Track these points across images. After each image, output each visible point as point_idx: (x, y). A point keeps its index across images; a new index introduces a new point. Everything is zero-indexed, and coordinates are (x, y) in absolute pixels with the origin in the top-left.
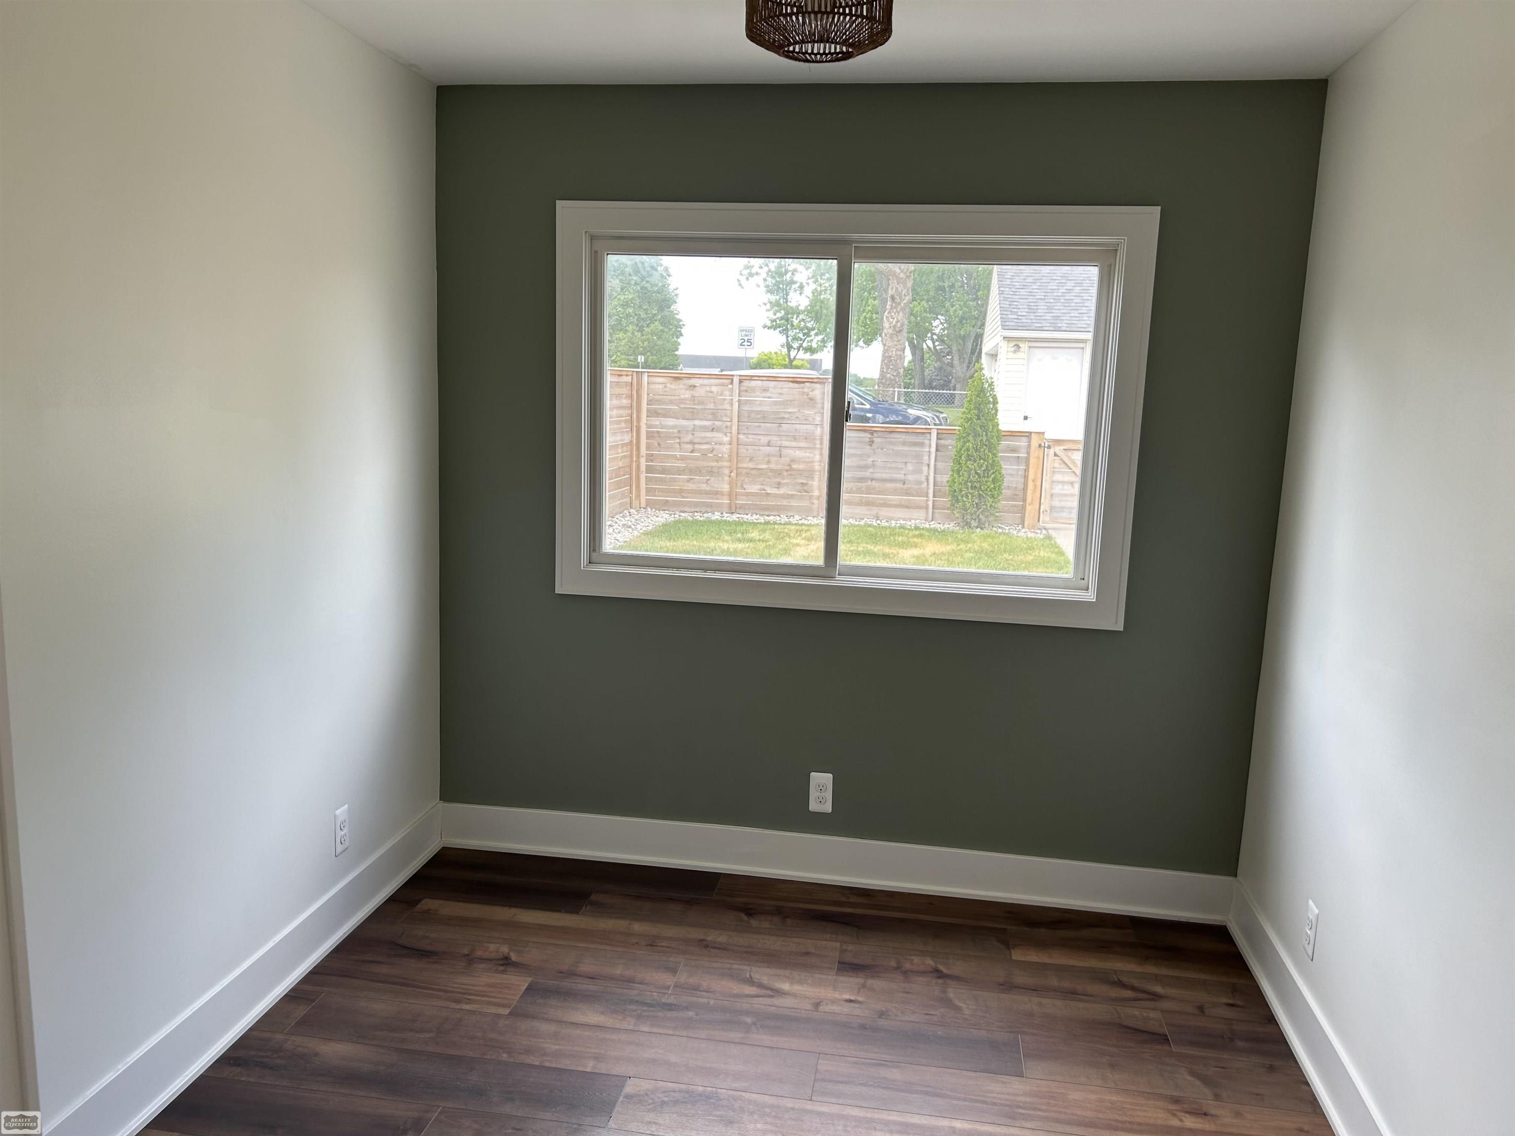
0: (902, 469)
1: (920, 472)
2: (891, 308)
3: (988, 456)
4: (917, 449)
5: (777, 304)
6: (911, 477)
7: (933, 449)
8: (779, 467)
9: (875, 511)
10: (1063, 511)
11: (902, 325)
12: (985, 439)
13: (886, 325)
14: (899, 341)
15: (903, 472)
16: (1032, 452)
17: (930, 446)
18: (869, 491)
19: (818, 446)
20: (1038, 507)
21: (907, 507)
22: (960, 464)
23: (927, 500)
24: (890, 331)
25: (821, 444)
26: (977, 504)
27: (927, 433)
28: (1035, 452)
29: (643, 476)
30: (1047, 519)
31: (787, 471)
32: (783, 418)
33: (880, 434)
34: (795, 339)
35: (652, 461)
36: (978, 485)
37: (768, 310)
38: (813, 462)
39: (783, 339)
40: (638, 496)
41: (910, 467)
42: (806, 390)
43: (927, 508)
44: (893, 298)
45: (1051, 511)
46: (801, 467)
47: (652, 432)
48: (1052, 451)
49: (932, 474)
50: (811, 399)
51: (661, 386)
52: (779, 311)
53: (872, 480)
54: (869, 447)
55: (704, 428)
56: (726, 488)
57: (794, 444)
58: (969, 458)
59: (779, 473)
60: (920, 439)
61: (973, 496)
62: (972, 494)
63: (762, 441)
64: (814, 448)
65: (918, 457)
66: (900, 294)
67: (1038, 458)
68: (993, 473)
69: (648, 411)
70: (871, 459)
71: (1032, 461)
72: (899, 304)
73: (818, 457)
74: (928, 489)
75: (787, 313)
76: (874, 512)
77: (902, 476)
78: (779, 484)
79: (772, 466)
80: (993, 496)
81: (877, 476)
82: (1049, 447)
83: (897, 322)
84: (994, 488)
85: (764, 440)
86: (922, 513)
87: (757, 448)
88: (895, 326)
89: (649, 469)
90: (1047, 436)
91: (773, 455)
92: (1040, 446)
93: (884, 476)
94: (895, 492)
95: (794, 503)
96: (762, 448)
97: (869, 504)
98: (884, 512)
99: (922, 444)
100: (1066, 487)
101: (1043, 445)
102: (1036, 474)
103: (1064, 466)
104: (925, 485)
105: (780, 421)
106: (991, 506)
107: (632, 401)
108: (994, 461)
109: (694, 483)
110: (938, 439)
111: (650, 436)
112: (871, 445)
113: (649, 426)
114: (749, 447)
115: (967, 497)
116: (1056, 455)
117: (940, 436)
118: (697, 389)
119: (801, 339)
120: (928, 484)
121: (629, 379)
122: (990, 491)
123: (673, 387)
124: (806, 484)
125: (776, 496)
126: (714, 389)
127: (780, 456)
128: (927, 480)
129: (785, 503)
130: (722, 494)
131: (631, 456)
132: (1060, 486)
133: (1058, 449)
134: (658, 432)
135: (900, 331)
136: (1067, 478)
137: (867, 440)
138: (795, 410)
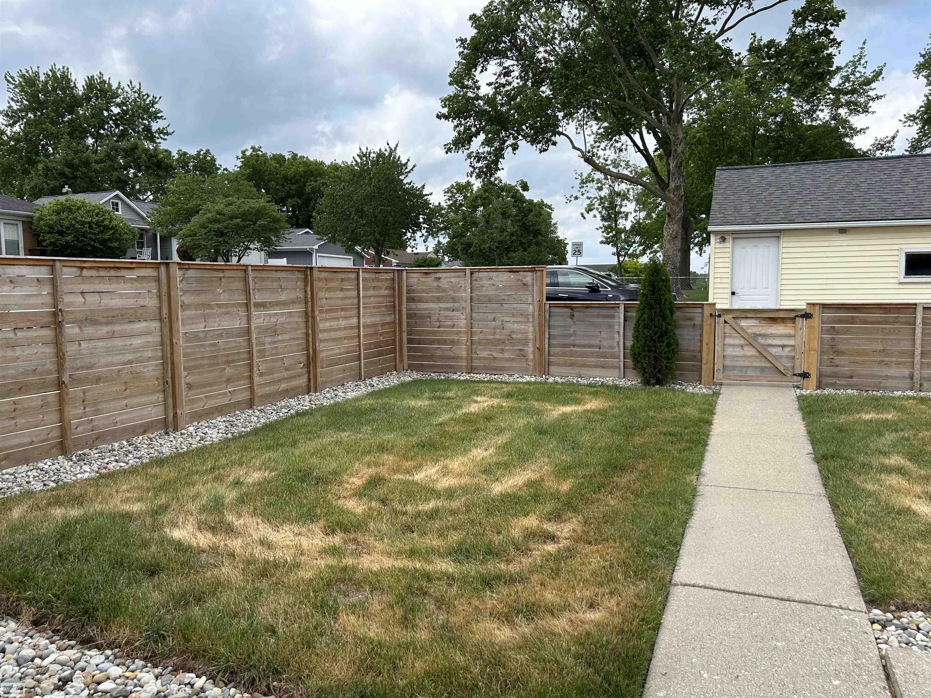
0: (597, 336)
1: (613, 338)
2: (669, 222)
3: (662, 325)
4: (610, 320)
5: (610, 227)
6: (605, 343)
7: (622, 320)
8: (502, 337)
9: (577, 370)
10: (734, 370)
11: (677, 233)
12: (658, 310)
13: (665, 234)
14: (674, 244)
15: (599, 339)
16: (705, 320)
17: (619, 318)
18: (571, 354)
19: (531, 320)
20: (712, 366)
21: (603, 367)
22: (638, 331)
23: (620, 361)
24: (668, 238)
25: (533, 318)
26: (654, 364)
27: (617, 307)
28: (708, 321)
29: (405, 346)
30: (721, 376)
31: (508, 340)
32: (504, 300)
33: (578, 309)
34: (623, 248)
35: (411, 335)
36: (654, 349)
37: (603, 232)
38: (527, 333)
39: (615, 250)
40: (402, 361)
41: (604, 335)
42: (520, 277)
43: (619, 367)
44: (669, 215)
45: (724, 370)
46: (519, 336)
47: (411, 314)
48: (722, 320)
49: (622, 340)
50: (524, 284)
51: (416, 280)
52: (611, 232)
53: (574, 346)
54: (570, 320)
55: (447, 309)
56: (464, 353)
57: (513, 319)
58: (645, 327)
59: (501, 342)
60: (610, 312)
61: (649, 358)
62: (648, 356)
63: (489, 318)
64: (528, 322)
65: (611, 326)
66: (674, 212)
67: (711, 325)
68: (667, 339)
69: (408, 298)
70: (572, 329)
71: (705, 328)
72: (674, 218)
73: (531, 329)
74: (620, 352)
75: (617, 233)
76: (577, 372)
77: (597, 342)
78: (503, 350)
79: (497, 336)
80: (668, 358)
81: (577, 342)
82: (719, 316)
83: (673, 231)
84: (669, 351)
85: (491, 316)
86: (616, 372)
87: (486, 323)
88: (671, 234)
89: (409, 341)
90: (718, 307)
91: (498, 328)
92: (711, 315)
93: (586, 342)
94: (593, 355)
95: (514, 364)
96: (488, 323)
97: (572, 365)
98: (584, 371)
99: (613, 317)
100: (736, 349)
101: (714, 314)
102: (709, 338)
103: (734, 332)
104: (617, 348)
105: (501, 302)
106: (666, 366)
107: (394, 291)
108: (667, 329)
109: (441, 351)
110: (625, 311)
111: (409, 316)
112: (572, 318)
113: (408, 310)
114: (480, 323)
115: (645, 359)
116: (725, 322)
117: (627, 309)
118: (441, 280)
119: (626, 249)
120: (619, 349)
121: (391, 275)
122: (665, 354)
123: (423, 280)
124: (523, 350)
125: (501, 359)
126: (453, 280)
127: (503, 328)
128: (618, 344)
129: (507, 364)
130: (461, 358)
131: (394, 331)
132: (731, 349)
133: (728, 317)
134: (415, 314)
135: (676, 237)
136: (737, 342)
137: (569, 314)
138: (513, 293)
